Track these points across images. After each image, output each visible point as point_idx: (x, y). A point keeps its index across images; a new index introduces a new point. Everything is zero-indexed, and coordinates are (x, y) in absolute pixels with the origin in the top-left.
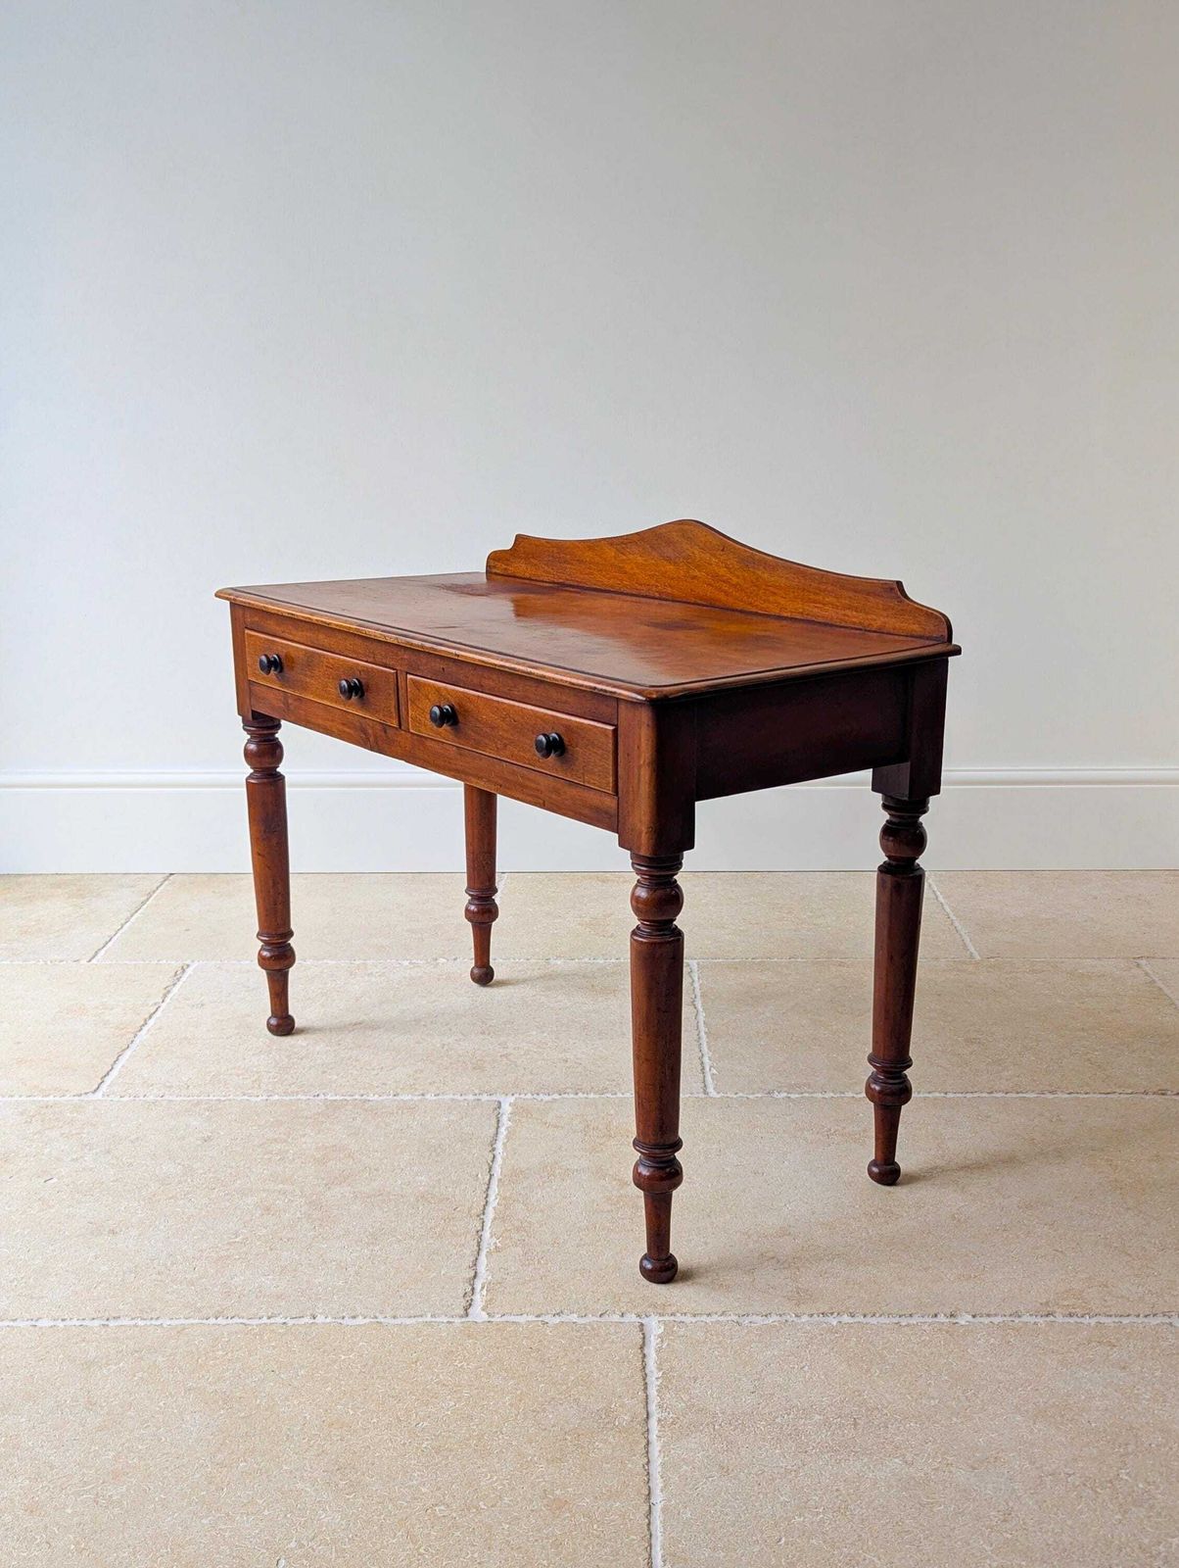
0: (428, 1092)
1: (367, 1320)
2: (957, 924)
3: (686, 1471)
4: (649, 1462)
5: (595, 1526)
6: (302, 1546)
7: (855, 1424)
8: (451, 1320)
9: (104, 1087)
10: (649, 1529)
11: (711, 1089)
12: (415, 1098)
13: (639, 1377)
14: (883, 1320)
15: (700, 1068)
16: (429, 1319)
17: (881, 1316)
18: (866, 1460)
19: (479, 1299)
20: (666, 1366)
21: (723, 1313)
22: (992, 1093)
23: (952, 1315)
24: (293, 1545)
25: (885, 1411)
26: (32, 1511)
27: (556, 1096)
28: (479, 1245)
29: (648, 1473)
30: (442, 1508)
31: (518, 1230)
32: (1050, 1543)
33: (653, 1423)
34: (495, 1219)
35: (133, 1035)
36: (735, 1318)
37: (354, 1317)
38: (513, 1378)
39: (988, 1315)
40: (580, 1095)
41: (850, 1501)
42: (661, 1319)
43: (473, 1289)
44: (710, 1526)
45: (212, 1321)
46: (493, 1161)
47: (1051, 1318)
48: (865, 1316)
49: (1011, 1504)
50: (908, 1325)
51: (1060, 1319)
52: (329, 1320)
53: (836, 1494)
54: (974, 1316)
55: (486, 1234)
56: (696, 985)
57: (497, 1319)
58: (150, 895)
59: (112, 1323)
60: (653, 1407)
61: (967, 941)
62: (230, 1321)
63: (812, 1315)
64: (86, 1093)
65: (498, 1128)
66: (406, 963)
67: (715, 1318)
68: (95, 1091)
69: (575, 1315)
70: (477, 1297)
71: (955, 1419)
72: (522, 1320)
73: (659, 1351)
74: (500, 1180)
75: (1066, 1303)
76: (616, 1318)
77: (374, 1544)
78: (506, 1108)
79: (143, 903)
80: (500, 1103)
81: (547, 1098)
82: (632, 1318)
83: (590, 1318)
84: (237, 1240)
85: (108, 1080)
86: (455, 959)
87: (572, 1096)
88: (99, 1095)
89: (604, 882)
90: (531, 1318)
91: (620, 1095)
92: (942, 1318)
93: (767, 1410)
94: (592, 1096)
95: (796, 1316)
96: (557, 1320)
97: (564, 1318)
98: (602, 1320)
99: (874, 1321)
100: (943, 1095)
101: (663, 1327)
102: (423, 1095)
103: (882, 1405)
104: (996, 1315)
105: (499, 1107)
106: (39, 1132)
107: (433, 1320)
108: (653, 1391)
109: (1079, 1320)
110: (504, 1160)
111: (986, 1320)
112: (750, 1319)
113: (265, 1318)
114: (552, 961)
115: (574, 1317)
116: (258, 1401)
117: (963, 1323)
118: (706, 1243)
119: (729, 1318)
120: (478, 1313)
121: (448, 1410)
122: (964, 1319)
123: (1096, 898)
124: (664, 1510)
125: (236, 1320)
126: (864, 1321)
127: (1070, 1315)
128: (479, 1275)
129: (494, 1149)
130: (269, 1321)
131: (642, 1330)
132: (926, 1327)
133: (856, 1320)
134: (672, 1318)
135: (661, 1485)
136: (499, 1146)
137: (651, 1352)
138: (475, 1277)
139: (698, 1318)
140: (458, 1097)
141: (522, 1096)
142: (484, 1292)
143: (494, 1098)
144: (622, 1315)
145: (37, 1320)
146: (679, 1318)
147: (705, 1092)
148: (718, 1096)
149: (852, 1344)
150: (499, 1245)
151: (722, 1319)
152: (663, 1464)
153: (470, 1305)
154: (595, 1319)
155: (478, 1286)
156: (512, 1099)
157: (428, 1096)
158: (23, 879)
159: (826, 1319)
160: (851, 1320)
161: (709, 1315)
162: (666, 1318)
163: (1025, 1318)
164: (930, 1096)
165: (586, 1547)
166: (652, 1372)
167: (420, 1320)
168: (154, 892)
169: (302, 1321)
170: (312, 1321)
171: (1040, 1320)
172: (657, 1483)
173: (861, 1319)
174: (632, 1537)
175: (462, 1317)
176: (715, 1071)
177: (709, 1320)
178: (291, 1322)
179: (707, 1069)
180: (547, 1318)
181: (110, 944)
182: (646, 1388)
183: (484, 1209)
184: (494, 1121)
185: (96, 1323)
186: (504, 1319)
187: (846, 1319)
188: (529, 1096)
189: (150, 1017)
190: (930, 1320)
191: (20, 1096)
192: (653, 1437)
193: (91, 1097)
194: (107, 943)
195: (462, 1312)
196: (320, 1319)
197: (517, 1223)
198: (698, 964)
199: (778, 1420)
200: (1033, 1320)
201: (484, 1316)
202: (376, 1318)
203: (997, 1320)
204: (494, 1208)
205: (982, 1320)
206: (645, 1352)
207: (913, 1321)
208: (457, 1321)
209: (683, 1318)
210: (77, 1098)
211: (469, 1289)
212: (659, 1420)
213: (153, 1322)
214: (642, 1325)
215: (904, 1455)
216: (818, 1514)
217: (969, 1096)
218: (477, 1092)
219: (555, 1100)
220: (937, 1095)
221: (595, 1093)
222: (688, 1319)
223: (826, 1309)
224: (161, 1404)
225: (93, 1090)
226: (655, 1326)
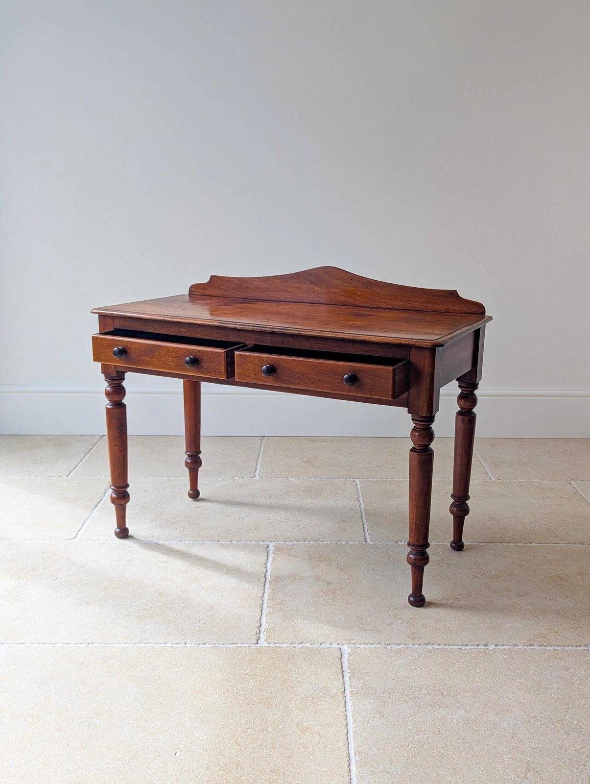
0: (234, 540)
1: (211, 645)
2: (483, 463)
3: (364, 715)
4: (346, 710)
5: (323, 739)
6: (186, 747)
7: (442, 694)
8: (250, 645)
9: (78, 536)
10: (347, 741)
11: (368, 540)
12: (228, 543)
13: (340, 671)
14: (453, 647)
15: (362, 530)
16: (240, 645)
18: (447, 710)
19: (263, 637)
20: (352, 667)
21: (378, 644)
22: (502, 543)
23: (485, 645)
24: (182, 746)
25: (456, 688)
26: (59, 730)
27: (295, 543)
28: (262, 611)
29: (346, 716)
30: (251, 730)
31: (280, 604)
32: (534, 747)
33: (347, 693)
34: (269, 599)
36: (384, 646)
37: (204, 644)
38: (281, 672)
39: (503, 645)
40: (306, 542)
41: (440, 729)
42: (349, 646)
43: (260, 631)
44: (376, 739)
45: (138, 645)
46: (266, 573)
47: (532, 647)
48: (445, 645)
49: (515, 730)
50: (465, 649)
51: (537, 647)
52: (192, 645)
53: (434, 725)
54: (496, 646)
55: (265, 606)
56: (360, 491)
57: (272, 645)
58: (94, 446)
59: (90, 646)
60: (347, 686)
61: (488, 471)
62: (145, 645)
63: (420, 645)
64: (70, 539)
65: (268, 557)
66: (220, 479)
67: (374, 645)
68: (75, 538)
69: (309, 644)
70: (262, 635)
71: (488, 692)
72: (284, 646)
73: (349, 660)
74: (270, 581)
75: (539, 640)
76: (328, 645)
77: (220, 746)
78: (271, 548)
79: (91, 449)
80: (268, 545)
81: (290, 543)
82: (335, 645)
83: (316, 645)
84: (147, 607)
85: (80, 533)
86: (243, 477)
87: (302, 542)
88: (76, 540)
89: (312, 441)
90: (288, 645)
91: (325, 542)
92: (481, 647)
93: (400, 687)
94: (311, 542)
95: (412, 645)
96: (300, 646)
97: (303, 645)
98: (321, 646)
99: (449, 647)
100: (478, 544)
101: (350, 649)
102: (231, 541)
103: (454, 686)
104: (506, 645)
105: (268, 547)
106: (49, 557)
107: (242, 645)
108: (347, 679)
109: (545, 648)
110: (271, 572)
111: (502, 648)
112: (391, 646)
113: (163, 644)
114: (290, 479)
115: (308, 645)
116: (162, 682)
117: (491, 649)
118: (369, 611)
119: (381, 646)
120: (263, 643)
121: (251, 686)
122: (491, 647)
123: (549, 452)
124: (354, 732)
125: (148, 645)
126: (445, 647)
127: (541, 646)
128: (263, 625)
129: (266, 567)
130: (165, 645)
131: (340, 651)
132: (473, 650)
133: (441, 647)
134: (354, 646)
135: (352, 721)
136: (269, 565)
137: (345, 660)
138: (260, 626)
139: (366, 646)
140: (248, 542)
141: (279, 542)
142: (265, 633)
143: (265, 543)
144: (331, 644)
145: (55, 643)
146: (357, 645)
147: (366, 541)
148: (372, 543)
149: (439, 658)
150: (271, 611)
151: (377, 646)
152: (353, 711)
153: (259, 639)
154: (318, 645)
155: (262, 630)
156: (274, 544)
157: (233, 542)
159: (427, 647)
160: (438, 647)
161: (372, 644)
162: (352, 645)
163: (519, 647)
164: (473, 544)
165: (319, 748)
166: (346, 670)
167: (236, 645)
168: (96, 444)
169: (180, 645)
170: (184, 645)
171: (527, 648)
172: (350, 720)
173: (443, 646)
174: (340, 744)
175: (255, 644)
176: (370, 532)
177: (371, 646)
178: (175, 646)
179: (366, 530)
180: (296, 645)
182: (343, 677)
183: (263, 594)
184: (266, 554)
185: (83, 646)
186: (275, 645)
187: (436, 646)
188: (282, 542)
189: (98, 503)
190: (476, 647)
191: (39, 540)
192: (348, 699)
193: (72, 541)
194: (75, 468)
195: (255, 642)
196: (188, 645)
197: (280, 601)
198: (360, 481)
199: (406, 692)
200: (523, 648)
201: (266, 644)
202: (215, 644)
203: (507, 648)
204: (268, 594)
205: (499, 647)
206: (342, 661)
207: (467, 648)
208: (253, 646)
209: (359, 646)
210: (66, 541)
211: (258, 632)
212: (350, 692)
213: (110, 645)
214: (340, 648)
215: (465, 708)
216: (426, 734)
217: (491, 544)
218: (257, 540)
219: (294, 544)
220: (475, 543)
221: (313, 541)
222: (362, 646)
223: (426, 642)
224: (116, 682)
225: (73, 537)
226: (346, 649)
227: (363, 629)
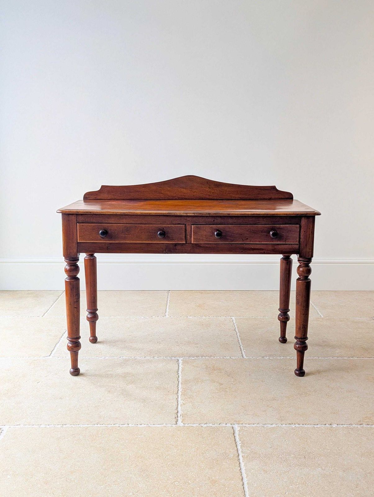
0: (155, 356)
1: (145, 426)
2: (314, 307)
3: (253, 472)
4: (241, 469)
5: (227, 489)
6: (134, 494)
7: (305, 457)
8: (172, 425)
9: (52, 354)
10: (244, 489)
11: (244, 356)
12: (152, 358)
13: (234, 443)
14: (309, 426)
15: (240, 349)
16: (165, 425)
17: (308, 424)
18: (310, 468)
19: (180, 420)
20: (242, 440)
21: (258, 424)
22: (333, 357)
23: (330, 425)
24: (131, 494)
25: (314, 454)
26: (46, 484)
27: (196, 358)
28: (178, 403)
29: (241, 472)
30: (177, 483)
31: (189, 398)
32: (372, 494)
33: (241, 457)
34: (181, 395)
35: (59, 339)
36: (262, 425)
37: (141, 424)
38: (194, 443)
39: (342, 425)
40: (203, 357)
41: (306, 481)
42: (238, 425)
43: (178, 416)
44: (263, 488)
45: (96, 425)
46: (178, 377)
47: (362, 426)
48: (303, 425)
49: (358, 482)
50: (317, 427)
51: (365, 426)
52: (133, 425)
53: (302, 479)
54: (338, 425)
55: (179, 399)
56: (235, 324)
57: (186, 425)
58: (59, 297)
59: (64, 426)
60: (240, 452)
61: (319, 312)
62: (101, 426)
63: (286, 424)
64: (47, 356)
65: (179, 367)
66: (143, 317)
67: (255, 425)
68: (50, 356)
69: (211, 424)
70: (179, 418)
71: (336, 456)
72: (195, 425)
73: (239, 435)
74: (182, 383)
75: (366, 421)
76: (224, 425)
77: (157, 494)
78: (180, 361)
79: (57, 299)
80: (178, 360)
81: (193, 358)
82: (229, 425)
83: (216, 425)
84: (101, 401)
85: (53, 352)
86: (158, 316)
87: (200, 358)
88: (51, 357)
89: (201, 293)
90: (197, 425)
91: (216, 357)
92: (327, 425)
93: (276, 453)
94: (207, 358)
95: (281, 424)
96: (205, 425)
97: (208, 425)
98: (220, 425)
99: (306, 426)
100: (318, 358)
101: (239, 429)
103: (312, 452)
104: (344, 424)
105: (178, 361)
106: (33, 368)
107: (166, 425)
108: (239, 447)
109: (371, 426)
110: (182, 377)
111: (342, 426)
112: (267, 425)
113: (113, 425)
114: (189, 317)
115: (211, 425)
116: (114, 450)
117: (334, 427)
118: (250, 402)
119: (260, 425)
120: (180, 423)
121: (175, 453)
122: (334, 426)
123: (357, 299)
124: (248, 483)
125: (103, 425)
126: (303, 426)
127: (368, 425)
128: (179, 412)
129: (178, 374)
130: (114, 426)
131: (233, 429)
132: (323, 428)
133: (300, 426)
134: (242, 425)
135: (246, 476)
136: (180, 372)
137: (237, 434)
138: (178, 412)
139: (250, 425)
140: (165, 358)
141: (185, 358)
142: (181, 417)
143: (176, 358)
144: (226, 424)
145: (40, 425)
147: (243, 357)
148: (247, 358)
149: (300, 433)
150: (184, 402)
151: (257, 425)
152: (245, 470)
153: (177, 421)
155: (179, 415)
156: (182, 359)
157: (155, 358)
158: (18, 292)
159: (290, 426)
160: (298, 426)
161: (253, 424)
162: (240, 425)
163: (353, 426)
164: (314, 358)
165: (225, 495)
166: (238, 441)
167: (162, 425)
168: (60, 296)
169: (125, 426)
170: (128, 425)
171: (359, 426)
172: (244, 475)
173: (302, 425)
174: (239, 492)
175: (175, 424)
176: (245, 351)
177: (254, 426)
178: (121, 426)
179: (242, 349)
180: (202, 425)
181: (48, 312)
182: (237, 446)
183: (178, 392)
184: (177, 365)
185: (59, 426)
186: (189, 425)
187: (297, 425)
188: (187, 358)
189: (64, 334)
190: (324, 426)
191: (26, 357)
192: (241, 461)
193: (48, 357)
194: (47, 311)
195: (175, 423)
196: (130, 425)
197: (189, 396)
198: (235, 318)
199: (280, 456)
200: (356, 426)
201: (182, 424)
202: (148, 424)
203: (345, 426)
204: (181, 392)
205: (340, 426)
206: (235, 435)
207: (318, 426)
208: (174, 426)
209: (245, 425)
210: (44, 358)
211: (176, 416)
212: (242, 456)
213: (78, 426)
214: (233, 427)
215: (322, 467)
216: (297, 485)
217: (326, 358)
218: (170, 356)
220: (316, 358)
221: (208, 357)
222: (247, 425)
223: (290, 423)
224: (83, 451)
225: (49, 355)
226: (237, 428)
227: (247, 414)
